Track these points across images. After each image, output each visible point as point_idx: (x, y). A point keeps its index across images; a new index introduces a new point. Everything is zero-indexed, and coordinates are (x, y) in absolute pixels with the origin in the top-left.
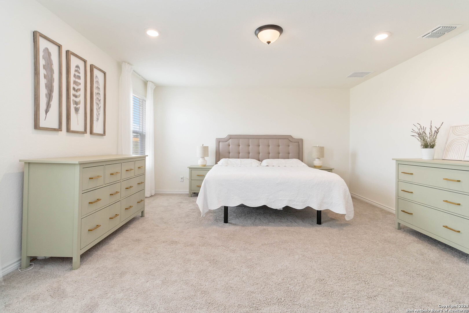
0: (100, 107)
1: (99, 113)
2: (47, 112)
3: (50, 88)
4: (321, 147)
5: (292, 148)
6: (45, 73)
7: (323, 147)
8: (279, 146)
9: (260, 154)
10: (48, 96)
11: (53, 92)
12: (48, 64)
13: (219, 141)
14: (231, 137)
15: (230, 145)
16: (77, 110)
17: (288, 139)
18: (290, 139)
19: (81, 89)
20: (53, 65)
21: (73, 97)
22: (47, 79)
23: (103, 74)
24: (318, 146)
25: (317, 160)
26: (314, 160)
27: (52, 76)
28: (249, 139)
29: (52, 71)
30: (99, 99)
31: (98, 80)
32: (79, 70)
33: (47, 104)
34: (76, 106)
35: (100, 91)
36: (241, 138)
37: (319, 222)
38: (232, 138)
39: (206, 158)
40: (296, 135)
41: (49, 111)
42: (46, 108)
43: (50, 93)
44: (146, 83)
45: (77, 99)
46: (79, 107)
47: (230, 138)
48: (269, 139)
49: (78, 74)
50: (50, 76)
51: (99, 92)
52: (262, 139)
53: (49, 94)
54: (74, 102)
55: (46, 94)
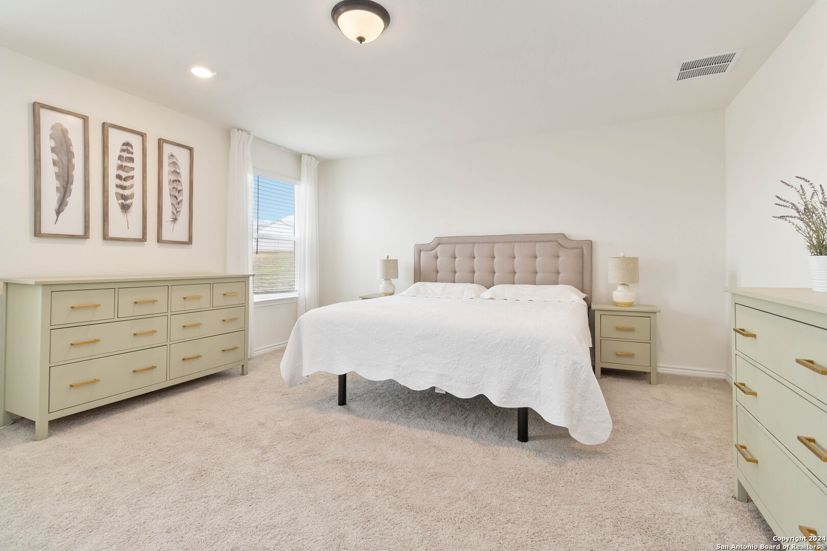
0: (181, 201)
1: (178, 210)
2: (59, 212)
3: (66, 179)
4: (630, 258)
5: (566, 261)
6: (56, 158)
7: (636, 258)
8: (536, 257)
9: (496, 275)
10: (62, 190)
11: (72, 183)
12: (62, 145)
13: (419, 250)
14: (440, 242)
15: (438, 257)
16: (125, 208)
17: (558, 241)
18: (560, 243)
19: (135, 177)
20: (71, 147)
21: (118, 189)
22: (59, 167)
23: (187, 152)
24: (621, 255)
25: (620, 288)
26: (615, 289)
27: (69, 161)
28: (474, 243)
29: (70, 155)
30: (179, 189)
31: (175, 161)
32: (129, 148)
33: (60, 202)
34: (123, 201)
35: (181, 177)
36: (459, 243)
37: (523, 437)
38: (443, 244)
39: (394, 281)
40: (577, 231)
41: (63, 211)
42: (57, 207)
43: (65, 186)
44: (299, 157)
45: (125, 191)
46: (131, 204)
47: (439, 244)
48: (515, 242)
49: (130, 155)
50: (65, 163)
51: (179, 179)
52: (500, 244)
53: (63, 187)
54: (120, 196)
55: (57, 187)
